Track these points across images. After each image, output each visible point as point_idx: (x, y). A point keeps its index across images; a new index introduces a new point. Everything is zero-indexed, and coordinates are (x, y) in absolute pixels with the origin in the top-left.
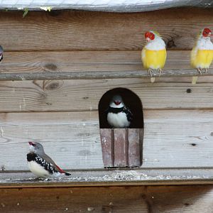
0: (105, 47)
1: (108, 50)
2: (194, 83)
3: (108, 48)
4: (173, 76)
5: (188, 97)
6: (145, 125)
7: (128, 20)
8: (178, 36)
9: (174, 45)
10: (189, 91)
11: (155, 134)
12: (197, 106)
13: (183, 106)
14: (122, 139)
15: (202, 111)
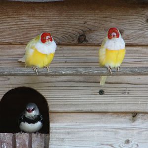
0: (7, 41)
1: (10, 44)
2: (102, 84)
3: (11, 41)
4: (84, 75)
5: (101, 99)
6: (51, 130)
7: (35, 10)
8: (90, 30)
9: (85, 40)
10: (101, 92)
11: (63, 140)
12: (110, 110)
13: (94, 110)
14: (25, 145)
15: (116, 115)
